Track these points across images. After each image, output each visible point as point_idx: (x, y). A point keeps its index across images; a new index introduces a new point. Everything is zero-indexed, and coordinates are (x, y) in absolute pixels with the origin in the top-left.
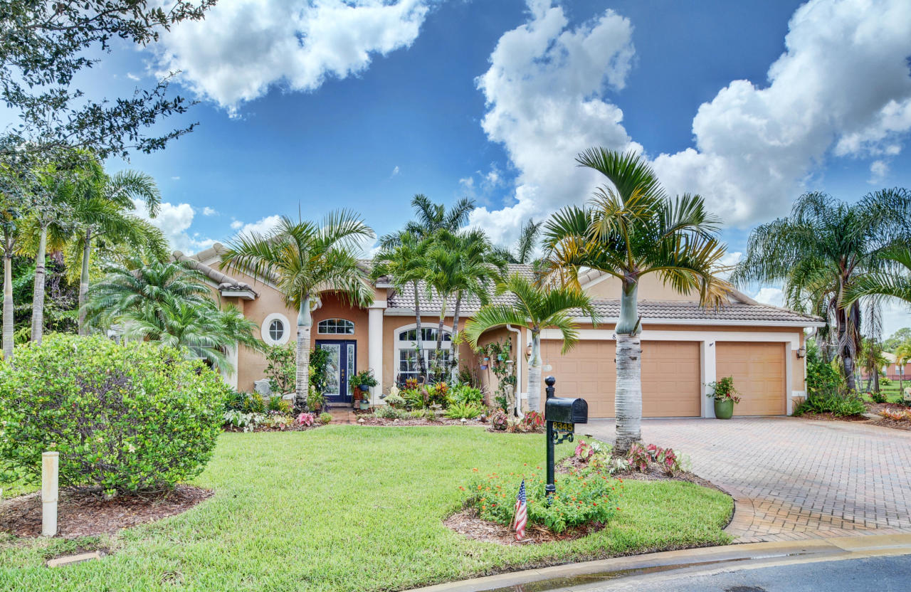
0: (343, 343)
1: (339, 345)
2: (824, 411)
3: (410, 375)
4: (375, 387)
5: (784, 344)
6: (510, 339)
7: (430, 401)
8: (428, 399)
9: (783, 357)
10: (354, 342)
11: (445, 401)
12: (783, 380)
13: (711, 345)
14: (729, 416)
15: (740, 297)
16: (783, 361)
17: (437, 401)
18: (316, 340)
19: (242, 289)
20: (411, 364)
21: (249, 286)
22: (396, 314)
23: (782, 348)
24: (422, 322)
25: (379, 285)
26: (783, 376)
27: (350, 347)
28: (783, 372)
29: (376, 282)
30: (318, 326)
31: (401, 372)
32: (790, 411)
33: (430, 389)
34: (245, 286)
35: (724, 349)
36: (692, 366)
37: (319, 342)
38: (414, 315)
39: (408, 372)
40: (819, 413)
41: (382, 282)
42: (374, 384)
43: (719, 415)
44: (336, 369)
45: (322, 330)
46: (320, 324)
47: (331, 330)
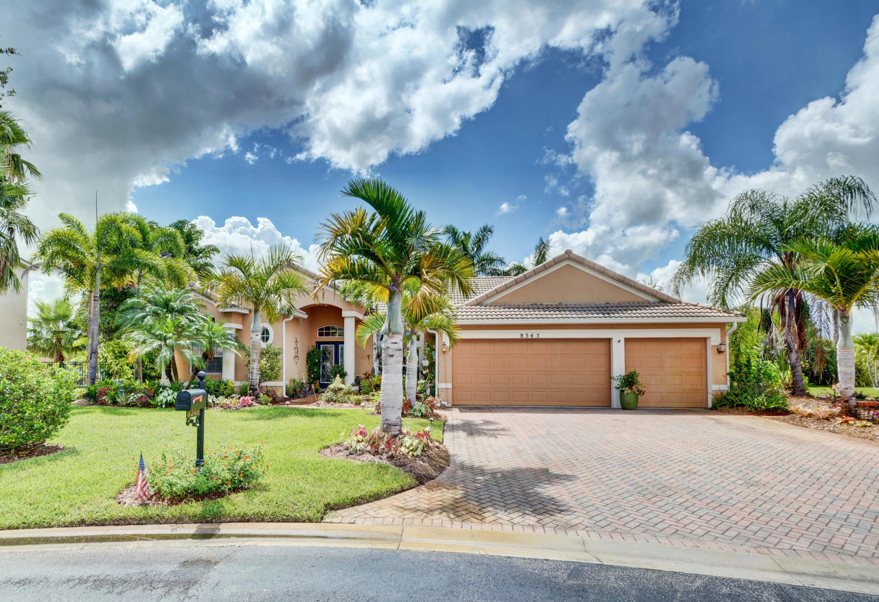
0: (337, 344)
1: (333, 345)
2: (738, 405)
5: (705, 340)
9: (704, 352)
12: (704, 374)
13: (619, 341)
14: (633, 406)
15: (660, 296)
16: (704, 356)
18: (317, 342)
23: (703, 343)
26: (703, 370)
27: (342, 346)
28: (704, 366)
32: (710, 405)
35: (636, 346)
36: (602, 361)
37: (319, 344)
40: (733, 407)
43: (625, 407)
44: (331, 363)
45: (321, 334)
46: (319, 330)
47: (328, 334)
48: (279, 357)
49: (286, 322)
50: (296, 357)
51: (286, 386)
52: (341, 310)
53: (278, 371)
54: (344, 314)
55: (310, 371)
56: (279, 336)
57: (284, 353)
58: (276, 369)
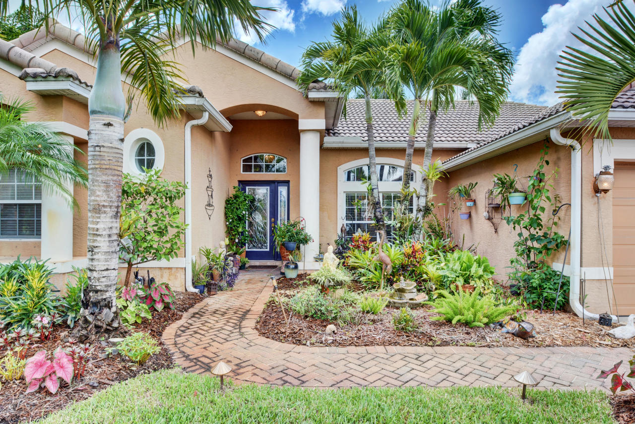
0: (273, 185)
1: (269, 187)
3: (359, 226)
4: (307, 246)
6: (547, 163)
7: (393, 274)
8: (389, 269)
10: (286, 183)
11: (421, 274)
17: (407, 274)
18: (240, 182)
19: (57, 76)
20: (360, 211)
21: (70, 70)
22: (340, 145)
24: (377, 156)
25: (313, 95)
27: (283, 191)
29: (308, 89)
30: (242, 163)
31: (345, 222)
33: (393, 253)
34: (61, 71)
37: (244, 183)
38: (365, 145)
39: (356, 222)
41: (318, 90)
42: (305, 241)
44: (264, 217)
45: (247, 168)
46: (244, 161)
47: (259, 169)
48: (177, 202)
49: (193, 127)
50: (209, 205)
51: (194, 266)
52: (298, 115)
53: (177, 236)
54: (303, 124)
55: (230, 231)
56: (177, 158)
57: (188, 192)
58: (172, 232)
